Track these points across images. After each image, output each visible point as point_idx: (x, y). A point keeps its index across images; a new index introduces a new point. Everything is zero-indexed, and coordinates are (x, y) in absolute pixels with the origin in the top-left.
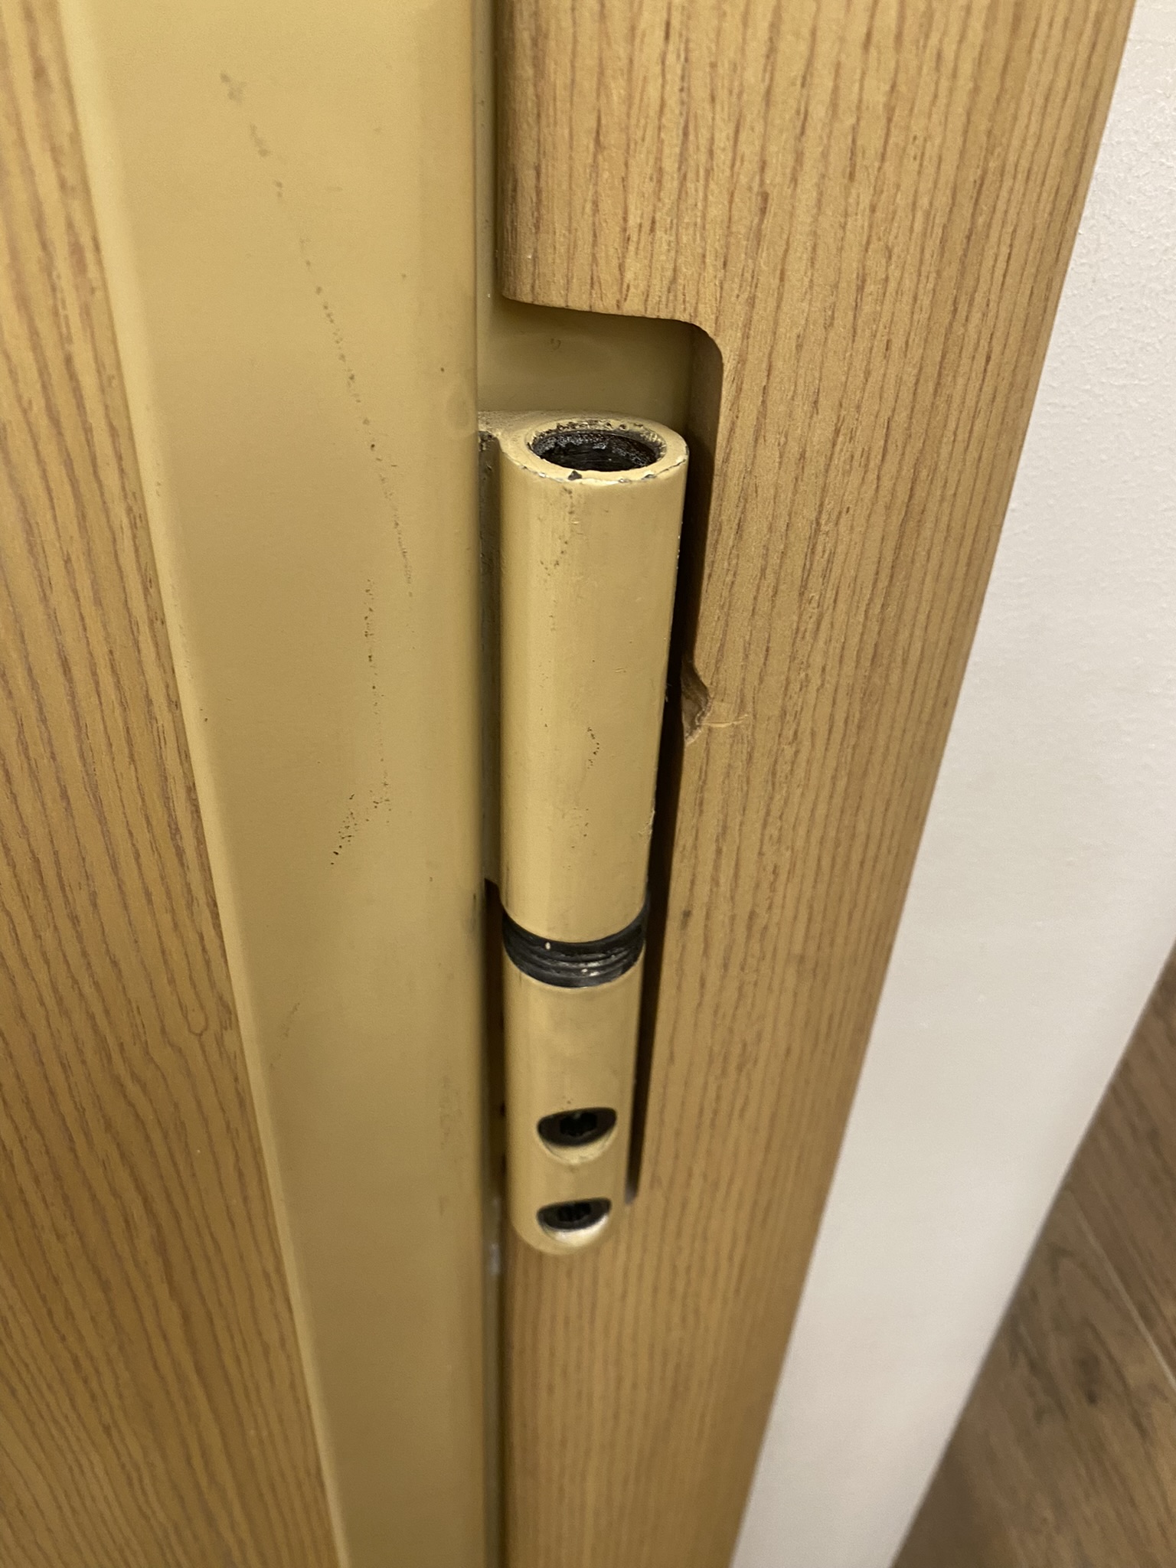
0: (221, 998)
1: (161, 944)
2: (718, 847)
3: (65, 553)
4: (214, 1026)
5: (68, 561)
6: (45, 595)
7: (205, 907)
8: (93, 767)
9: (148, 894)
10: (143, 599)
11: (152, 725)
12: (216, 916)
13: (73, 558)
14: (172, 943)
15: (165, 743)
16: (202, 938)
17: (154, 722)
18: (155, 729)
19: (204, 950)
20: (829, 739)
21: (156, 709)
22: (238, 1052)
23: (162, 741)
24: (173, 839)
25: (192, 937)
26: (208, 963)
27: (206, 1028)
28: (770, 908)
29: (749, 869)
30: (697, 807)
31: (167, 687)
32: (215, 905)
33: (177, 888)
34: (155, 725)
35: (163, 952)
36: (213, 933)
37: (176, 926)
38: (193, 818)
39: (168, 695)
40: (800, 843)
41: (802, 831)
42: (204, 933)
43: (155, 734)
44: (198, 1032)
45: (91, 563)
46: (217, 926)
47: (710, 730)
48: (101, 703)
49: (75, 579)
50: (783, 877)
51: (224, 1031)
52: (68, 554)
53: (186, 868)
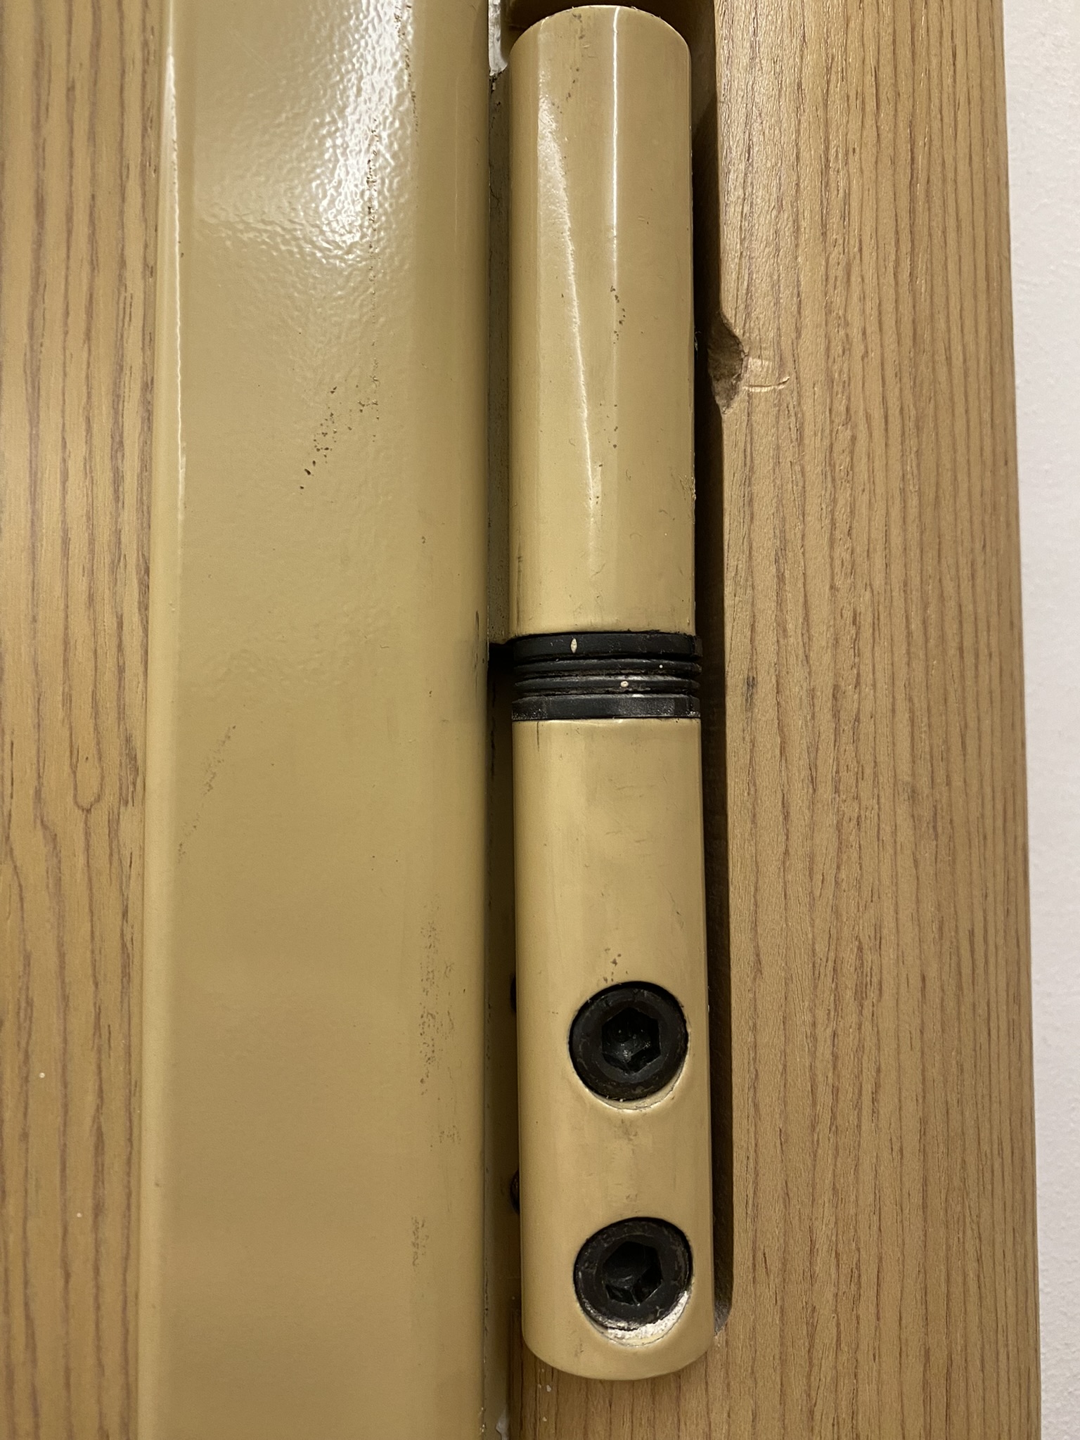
0: (128, 740)
1: (66, 628)
2: (778, 570)
3: (71, 79)
4: (110, 798)
5: (71, 89)
6: (38, 121)
7: (134, 573)
8: (40, 341)
9: (66, 542)
10: (140, 140)
11: (119, 293)
12: (145, 588)
13: (78, 86)
14: (80, 627)
15: (130, 320)
16: (120, 625)
17: (123, 289)
18: (122, 298)
19: (120, 647)
20: (886, 430)
21: (128, 274)
22: (136, 854)
23: (127, 319)
24: (113, 457)
25: (109, 621)
26: (121, 670)
27: (98, 799)
28: (857, 684)
29: (821, 611)
30: (746, 508)
31: (146, 246)
32: (147, 571)
33: (104, 536)
34: (123, 293)
35: (66, 643)
36: (136, 619)
37: (91, 598)
38: (142, 428)
39: (145, 258)
40: (878, 582)
41: (879, 562)
42: (125, 616)
43: (121, 305)
44: (86, 806)
45: (95, 95)
46: (144, 607)
47: (750, 395)
48: (68, 257)
49: (73, 108)
50: (867, 633)
51: (122, 809)
52: (73, 82)
53: (120, 505)
